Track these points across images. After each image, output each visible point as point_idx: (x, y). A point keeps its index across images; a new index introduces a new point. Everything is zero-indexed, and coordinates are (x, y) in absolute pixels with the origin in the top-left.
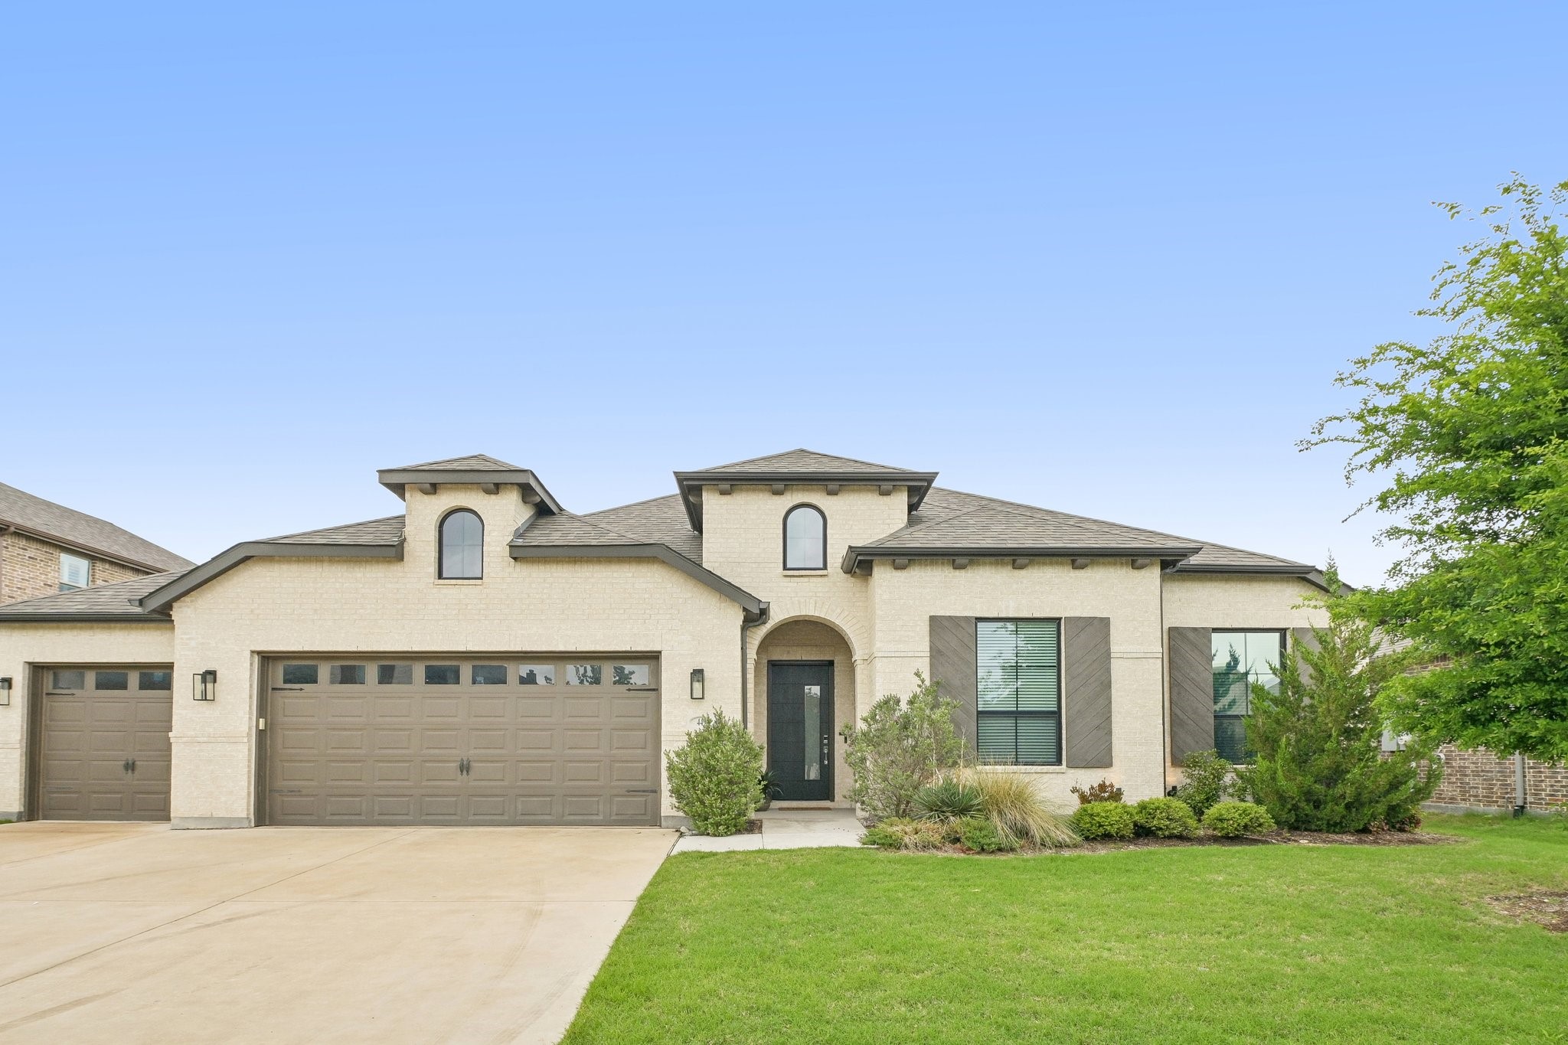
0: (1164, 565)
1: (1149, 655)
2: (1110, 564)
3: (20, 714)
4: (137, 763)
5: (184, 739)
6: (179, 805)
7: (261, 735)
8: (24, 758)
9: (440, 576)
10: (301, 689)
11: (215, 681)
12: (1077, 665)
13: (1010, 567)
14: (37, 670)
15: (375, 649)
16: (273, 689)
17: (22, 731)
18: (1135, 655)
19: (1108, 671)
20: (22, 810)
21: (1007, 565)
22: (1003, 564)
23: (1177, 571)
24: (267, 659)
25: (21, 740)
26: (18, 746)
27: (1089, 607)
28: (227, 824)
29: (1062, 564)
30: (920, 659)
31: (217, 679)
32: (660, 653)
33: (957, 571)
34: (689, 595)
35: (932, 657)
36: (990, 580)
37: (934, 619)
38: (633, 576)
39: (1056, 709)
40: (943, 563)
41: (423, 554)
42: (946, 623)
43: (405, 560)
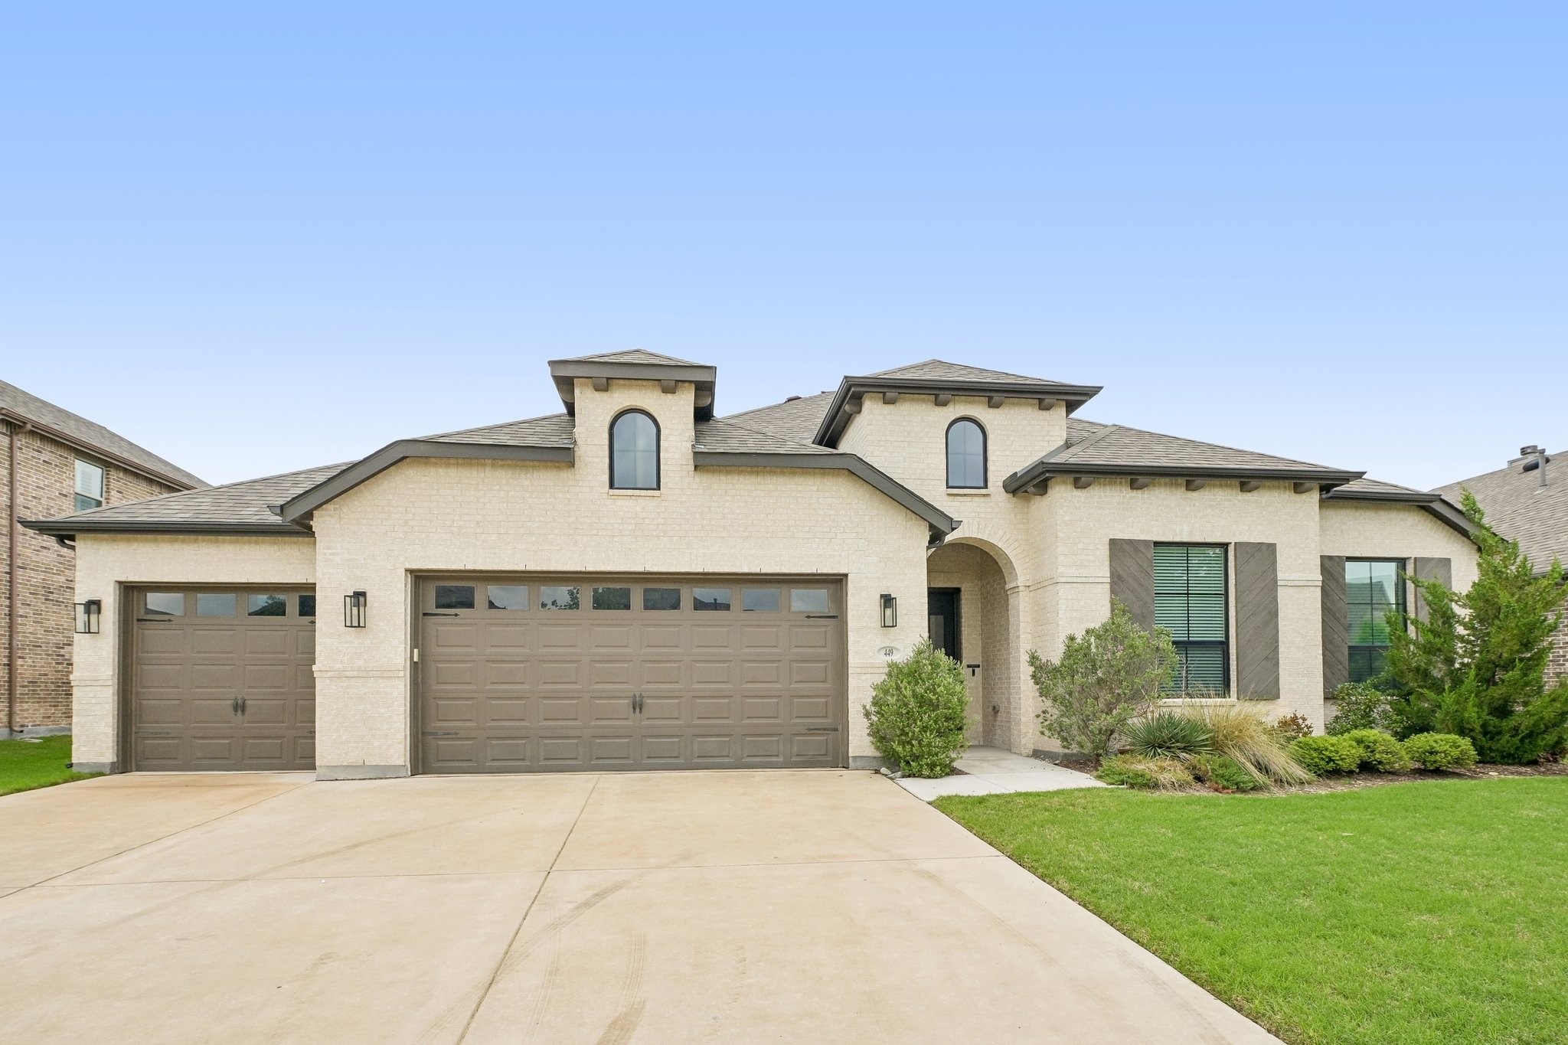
0: (1325, 489)
1: (1310, 584)
2: (1274, 487)
3: (111, 644)
4: (248, 702)
5: (330, 674)
6: (325, 750)
7: (415, 666)
8: (116, 698)
9: (612, 486)
10: (456, 615)
11: (365, 605)
12: (1247, 592)
13: (1183, 489)
14: (130, 592)
15: (545, 568)
16: (425, 614)
17: (114, 665)
18: (1297, 583)
19: (1275, 599)
20: (115, 760)
21: (1181, 487)
22: (1177, 485)
23: (1331, 498)
24: (420, 578)
25: (113, 676)
26: (110, 683)
27: (1256, 533)
28: (383, 773)
29: (1230, 486)
30: (1100, 586)
31: (368, 602)
32: (846, 575)
33: (1135, 491)
34: (875, 512)
35: (1113, 584)
36: (1165, 503)
37: (1113, 543)
38: (818, 490)
39: (1223, 639)
40: (1121, 483)
41: (596, 460)
42: (1127, 547)
43: (576, 466)
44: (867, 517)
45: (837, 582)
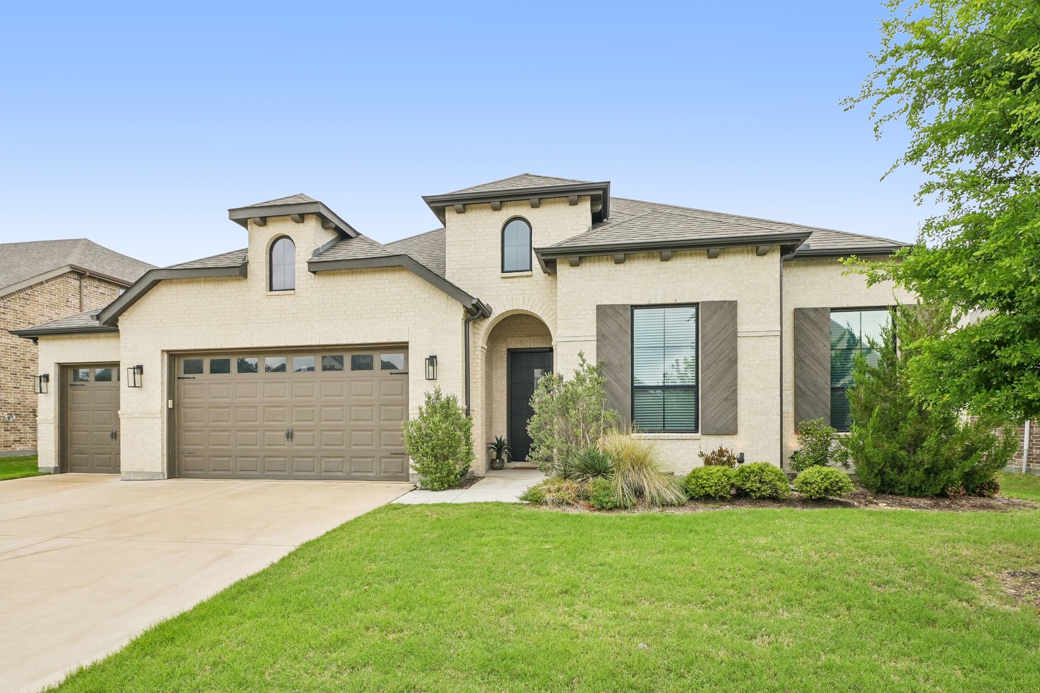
0: (785, 251)
1: (769, 334)
2: (738, 252)
3: (54, 399)
5: (127, 416)
6: (125, 465)
7: (170, 411)
8: (57, 430)
9: (271, 289)
10: (194, 378)
11: (142, 373)
12: (710, 344)
13: (658, 260)
14: (64, 368)
15: (232, 346)
16: (178, 378)
17: (55, 411)
18: (757, 334)
19: (735, 349)
20: (57, 465)
21: (656, 258)
22: (653, 257)
23: (795, 257)
24: (173, 356)
25: (55, 417)
26: (53, 422)
27: (721, 292)
28: (151, 477)
29: (699, 254)
30: (589, 343)
31: (144, 371)
32: (408, 343)
33: (618, 265)
34: (427, 295)
35: (598, 340)
36: (643, 273)
37: (600, 308)
38: (390, 283)
39: (694, 384)
40: (607, 260)
41: (259, 273)
42: (608, 311)
43: (248, 277)
44: (421, 300)
45: (402, 347)
